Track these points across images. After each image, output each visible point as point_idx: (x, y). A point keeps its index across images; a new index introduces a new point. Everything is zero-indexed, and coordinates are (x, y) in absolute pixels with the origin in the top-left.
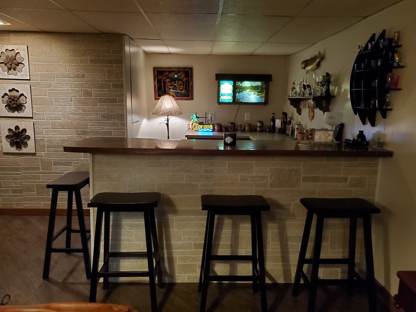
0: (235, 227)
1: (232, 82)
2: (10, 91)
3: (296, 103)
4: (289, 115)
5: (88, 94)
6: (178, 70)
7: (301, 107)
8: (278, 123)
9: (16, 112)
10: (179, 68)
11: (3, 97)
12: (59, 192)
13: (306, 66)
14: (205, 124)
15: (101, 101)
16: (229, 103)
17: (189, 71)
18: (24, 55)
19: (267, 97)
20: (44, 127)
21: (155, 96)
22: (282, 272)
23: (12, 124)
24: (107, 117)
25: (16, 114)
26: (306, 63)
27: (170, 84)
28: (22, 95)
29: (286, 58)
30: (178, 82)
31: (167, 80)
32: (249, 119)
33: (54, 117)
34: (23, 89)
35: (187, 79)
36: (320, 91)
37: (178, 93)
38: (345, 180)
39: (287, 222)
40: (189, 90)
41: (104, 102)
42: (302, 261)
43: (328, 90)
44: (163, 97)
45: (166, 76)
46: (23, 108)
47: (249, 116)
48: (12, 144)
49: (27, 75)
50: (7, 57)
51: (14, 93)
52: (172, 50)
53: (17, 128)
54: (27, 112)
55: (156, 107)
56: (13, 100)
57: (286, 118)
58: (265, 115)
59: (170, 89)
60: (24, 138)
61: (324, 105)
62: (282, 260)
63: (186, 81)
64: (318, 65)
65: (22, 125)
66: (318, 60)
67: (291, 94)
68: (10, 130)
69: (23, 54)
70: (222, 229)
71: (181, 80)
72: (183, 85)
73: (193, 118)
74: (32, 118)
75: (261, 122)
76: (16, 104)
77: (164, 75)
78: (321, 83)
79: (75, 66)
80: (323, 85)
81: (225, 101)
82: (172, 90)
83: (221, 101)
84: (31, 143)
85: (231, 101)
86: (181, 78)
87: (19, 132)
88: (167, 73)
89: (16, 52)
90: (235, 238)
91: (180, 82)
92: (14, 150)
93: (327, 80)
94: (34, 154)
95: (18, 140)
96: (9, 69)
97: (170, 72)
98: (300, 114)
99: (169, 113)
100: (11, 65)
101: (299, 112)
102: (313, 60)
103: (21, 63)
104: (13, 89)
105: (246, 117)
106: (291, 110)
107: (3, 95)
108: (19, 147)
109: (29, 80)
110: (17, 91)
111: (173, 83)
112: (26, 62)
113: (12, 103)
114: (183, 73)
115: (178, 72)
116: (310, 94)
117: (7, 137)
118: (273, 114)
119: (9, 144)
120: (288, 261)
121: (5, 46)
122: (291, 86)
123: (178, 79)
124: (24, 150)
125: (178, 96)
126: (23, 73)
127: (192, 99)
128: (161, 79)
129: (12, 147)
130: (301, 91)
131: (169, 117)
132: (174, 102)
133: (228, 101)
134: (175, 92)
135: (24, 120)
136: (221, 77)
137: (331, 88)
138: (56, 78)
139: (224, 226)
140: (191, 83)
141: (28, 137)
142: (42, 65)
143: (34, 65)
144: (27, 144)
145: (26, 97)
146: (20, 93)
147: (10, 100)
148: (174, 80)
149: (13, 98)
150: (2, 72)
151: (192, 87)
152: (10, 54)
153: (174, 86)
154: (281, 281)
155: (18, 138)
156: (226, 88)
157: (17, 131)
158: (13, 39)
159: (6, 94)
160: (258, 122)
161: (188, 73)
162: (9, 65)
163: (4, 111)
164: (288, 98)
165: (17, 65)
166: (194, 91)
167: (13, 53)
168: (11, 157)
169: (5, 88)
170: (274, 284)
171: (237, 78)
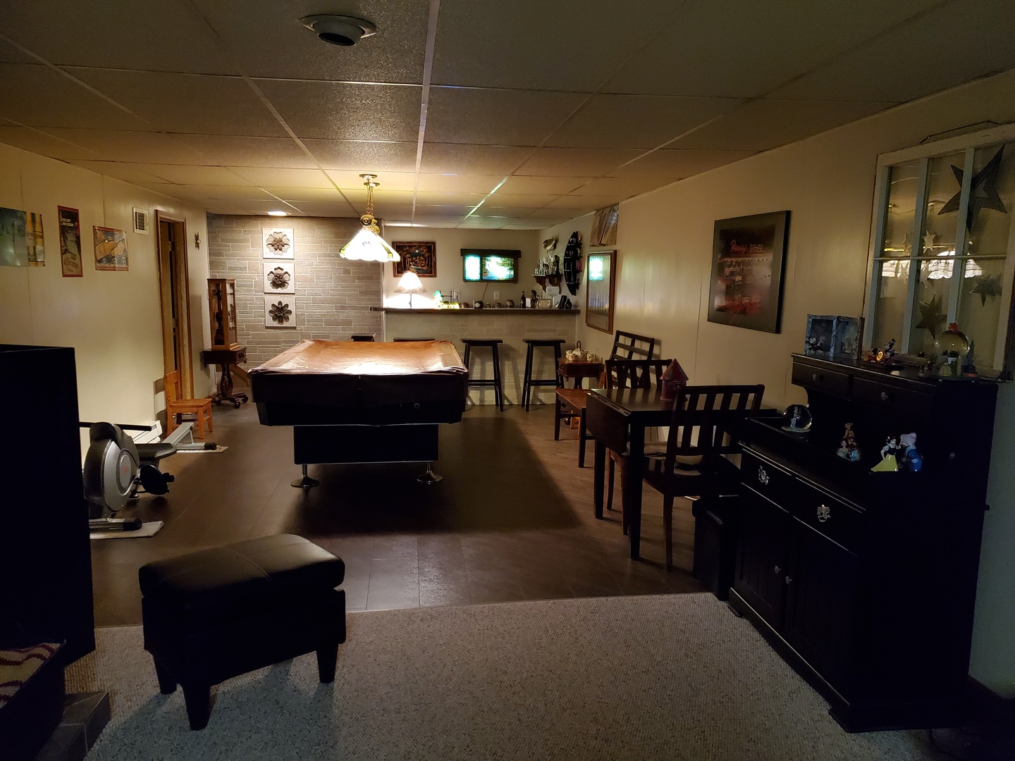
0: (483, 364)
1: (479, 257)
2: (275, 269)
3: (541, 280)
4: (537, 293)
5: (347, 272)
6: (420, 245)
7: (545, 285)
8: (528, 301)
9: (280, 288)
10: (420, 242)
11: (269, 275)
13: (546, 246)
14: (450, 302)
15: (359, 278)
16: (476, 281)
17: (431, 246)
19: (515, 274)
20: (305, 302)
21: (394, 273)
22: (516, 396)
23: (275, 300)
24: (364, 293)
25: (280, 290)
26: (547, 243)
27: (410, 260)
28: (287, 273)
29: (536, 233)
30: (420, 258)
31: (408, 256)
32: (498, 299)
33: (315, 293)
34: (287, 267)
35: (429, 254)
36: (552, 269)
37: (420, 269)
38: (555, 331)
39: (518, 360)
40: (431, 266)
41: (362, 279)
42: (525, 382)
43: (557, 269)
45: (406, 251)
46: (286, 285)
47: (499, 295)
48: (274, 319)
49: (292, 255)
50: (275, 239)
51: (279, 271)
52: (414, 225)
53: (280, 303)
54: (290, 288)
55: (399, 284)
56: (279, 278)
57: (535, 297)
58: (514, 293)
59: (410, 265)
60: (287, 313)
61: (556, 282)
62: (516, 388)
63: (428, 257)
64: (555, 246)
65: (285, 300)
66: (554, 242)
67: (537, 273)
68: (273, 305)
69: (290, 236)
71: (423, 256)
72: (425, 261)
73: (438, 297)
74: (294, 294)
75: (511, 301)
76: (281, 281)
77: (404, 250)
78: (554, 263)
79: (335, 246)
80: (555, 265)
81: (471, 279)
82: (413, 267)
83: (467, 279)
84: (292, 317)
85: (478, 279)
86: (423, 253)
87: (282, 307)
88: (407, 248)
89: (283, 234)
90: (483, 371)
91: (422, 258)
92: (276, 324)
93: (557, 261)
94: (295, 328)
95: (281, 315)
96: (276, 249)
97: (411, 247)
98: (545, 291)
99: (413, 292)
100: (278, 246)
101: (544, 289)
102: (551, 241)
103: (287, 244)
104: (279, 268)
105: (495, 296)
106: (539, 288)
107: (269, 273)
108: (281, 321)
109: (294, 259)
110: (282, 269)
111: (414, 259)
112: (291, 243)
113: (278, 280)
114: (425, 248)
115: (420, 247)
116: (547, 273)
117: (270, 312)
118: (523, 292)
119: (272, 318)
120: (520, 389)
121: (273, 229)
122: (536, 265)
123: (419, 254)
124: (285, 324)
125: (421, 273)
126: (288, 252)
127: (435, 276)
129: (274, 321)
130: (543, 269)
131: (412, 296)
132: (418, 278)
133: (474, 279)
134: (416, 269)
135: (286, 296)
136: (465, 252)
137: (559, 268)
138: (318, 257)
139: (476, 363)
140: (433, 259)
141: (290, 312)
142: (305, 246)
143: (299, 246)
144: (288, 319)
145: (290, 275)
146: (285, 271)
147: (276, 277)
148: (416, 255)
149: (278, 275)
150: (268, 252)
151: (435, 263)
152: (278, 236)
153: (416, 262)
154: (515, 403)
155: (280, 313)
156: (472, 264)
157: (280, 306)
158: (280, 223)
159: (272, 272)
160: (508, 301)
161: (430, 248)
162: (276, 246)
163: (269, 287)
164: (535, 277)
165: (283, 246)
166: (437, 268)
167: (280, 236)
168: (272, 331)
169: (270, 267)
170: (511, 405)
171: (483, 254)
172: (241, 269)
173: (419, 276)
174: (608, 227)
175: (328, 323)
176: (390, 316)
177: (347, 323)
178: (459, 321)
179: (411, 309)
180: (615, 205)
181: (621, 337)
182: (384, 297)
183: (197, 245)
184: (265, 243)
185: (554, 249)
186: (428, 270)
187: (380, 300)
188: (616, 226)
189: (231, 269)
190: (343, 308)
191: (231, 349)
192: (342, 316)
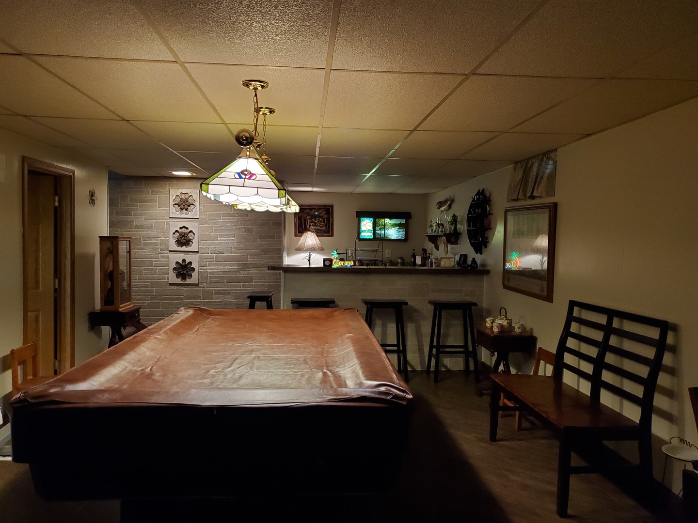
0: (384, 326)
1: (372, 219)
2: (181, 228)
3: (434, 239)
4: (429, 251)
5: (249, 231)
6: (319, 207)
7: (438, 243)
9: (184, 247)
10: (320, 205)
11: (174, 234)
12: (256, 302)
13: (440, 207)
14: (345, 260)
15: (261, 237)
16: (369, 240)
17: (329, 209)
18: (196, 198)
19: (406, 235)
20: (208, 260)
21: (295, 233)
22: (419, 361)
23: (179, 258)
24: (265, 251)
25: (184, 248)
26: (441, 204)
27: (310, 221)
28: (191, 231)
30: (319, 219)
31: (308, 217)
32: (389, 256)
33: (218, 251)
34: (192, 226)
35: (328, 216)
36: (448, 228)
37: (318, 229)
40: (329, 227)
41: (264, 238)
42: (431, 347)
43: (456, 228)
44: (306, 233)
45: (307, 213)
46: (191, 243)
47: (390, 253)
48: (177, 276)
49: (197, 215)
50: (182, 199)
51: (184, 230)
52: (315, 189)
53: (184, 260)
54: (194, 247)
55: (299, 243)
56: (183, 236)
57: (426, 254)
58: (405, 251)
59: (310, 226)
60: (190, 270)
61: (453, 240)
62: (419, 352)
63: (327, 218)
64: (450, 207)
65: (189, 258)
66: (449, 203)
67: (429, 232)
68: (177, 263)
69: (195, 196)
70: (375, 328)
71: (322, 217)
72: (324, 222)
73: (333, 254)
74: (198, 252)
75: (402, 258)
76: (185, 240)
77: (305, 212)
78: (451, 222)
80: (452, 224)
81: (365, 238)
82: (312, 227)
83: (361, 238)
84: (195, 275)
85: (372, 238)
86: (322, 215)
87: (185, 265)
88: (308, 211)
89: (189, 195)
91: (321, 219)
92: (179, 281)
93: (455, 220)
94: (197, 285)
95: (185, 272)
96: (182, 209)
97: (311, 209)
98: (438, 250)
99: (312, 250)
100: (184, 206)
101: (437, 248)
102: (445, 202)
103: (192, 204)
104: (184, 227)
105: (387, 254)
106: (430, 246)
107: (174, 231)
108: (184, 278)
109: (198, 219)
110: (187, 228)
111: (314, 220)
112: (197, 204)
113: (182, 239)
114: (324, 211)
115: (319, 209)
116: (442, 232)
117: (174, 269)
118: (414, 250)
119: (175, 275)
120: (424, 353)
121: (180, 190)
122: (429, 224)
123: (318, 216)
124: (188, 281)
125: (319, 233)
126: (193, 212)
127: (332, 235)
128: (301, 217)
129: (177, 278)
130: (436, 228)
131: (311, 253)
132: (316, 238)
133: (368, 238)
134: (316, 229)
135: (190, 254)
136: (361, 214)
137: (458, 226)
138: (222, 217)
140: (331, 220)
141: (193, 269)
142: (211, 206)
143: (204, 206)
144: (191, 276)
145: (194, 234)
146: (189, 230)
147: (181, 236)
148: (315, 217)
149: (183, 234)
150: (174, 212)
151: (333, 224)
152: (184, 197)
153: (315, 223)
154: (419, 368)
155: (184, 270)
156: (367, 225)
157: (184, 264)
158: (187, 183)
159: (177, 231)
160: (399, 258)
161: (328, 210)
162: (182, 206)
163: (173, 246)
164: (427, 235)
165: (189, 206)
166: (335, 227)
167: (186, 196)
168: (176, 288)
169: (176, 226)
170: (414, 371)
171: (377, 215)
172: (148, 228)
173: (318, 236)
174: (542, 177)
175: (230, 280)
176: (288, 275)
177: (248, 280)
178: (360, 280)
179: (309, 268)
180: (550, 151)
181: (576, 309)
182: (285, 254)
183: (92, 201)
184: (172, 203)
185: (449, 209)
186: (326, 230)
187: (281, 258)
188: (552, 176)
189: (138, 227)
190: (245, 265)
191: (120, 310)
192: (243, 273)
